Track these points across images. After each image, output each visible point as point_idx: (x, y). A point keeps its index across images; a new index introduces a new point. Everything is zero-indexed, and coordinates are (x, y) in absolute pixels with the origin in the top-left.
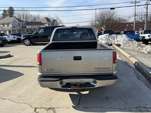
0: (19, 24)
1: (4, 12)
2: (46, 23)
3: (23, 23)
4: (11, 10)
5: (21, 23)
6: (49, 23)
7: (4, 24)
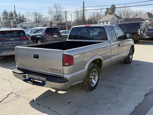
0: (117, 21)
1: (107, 10)
2: (147, 19)
3: (122, 20)
4: (113, 8)
5: (119, 20)
6: (150, 18)
7: (104, 22)
